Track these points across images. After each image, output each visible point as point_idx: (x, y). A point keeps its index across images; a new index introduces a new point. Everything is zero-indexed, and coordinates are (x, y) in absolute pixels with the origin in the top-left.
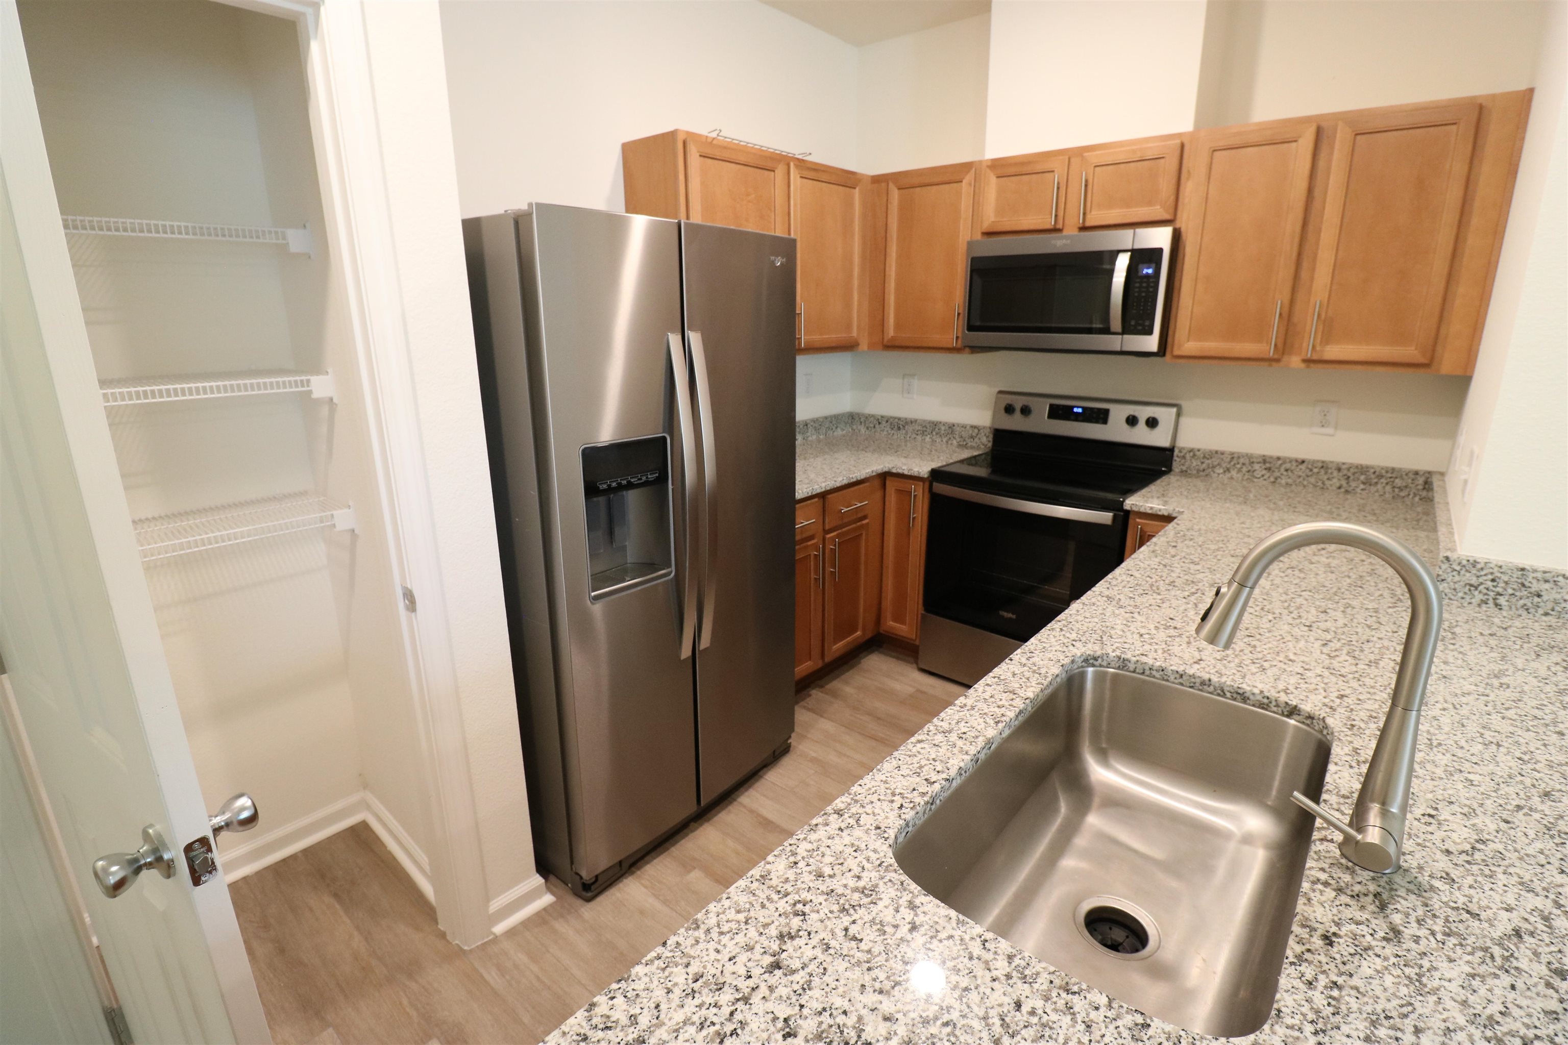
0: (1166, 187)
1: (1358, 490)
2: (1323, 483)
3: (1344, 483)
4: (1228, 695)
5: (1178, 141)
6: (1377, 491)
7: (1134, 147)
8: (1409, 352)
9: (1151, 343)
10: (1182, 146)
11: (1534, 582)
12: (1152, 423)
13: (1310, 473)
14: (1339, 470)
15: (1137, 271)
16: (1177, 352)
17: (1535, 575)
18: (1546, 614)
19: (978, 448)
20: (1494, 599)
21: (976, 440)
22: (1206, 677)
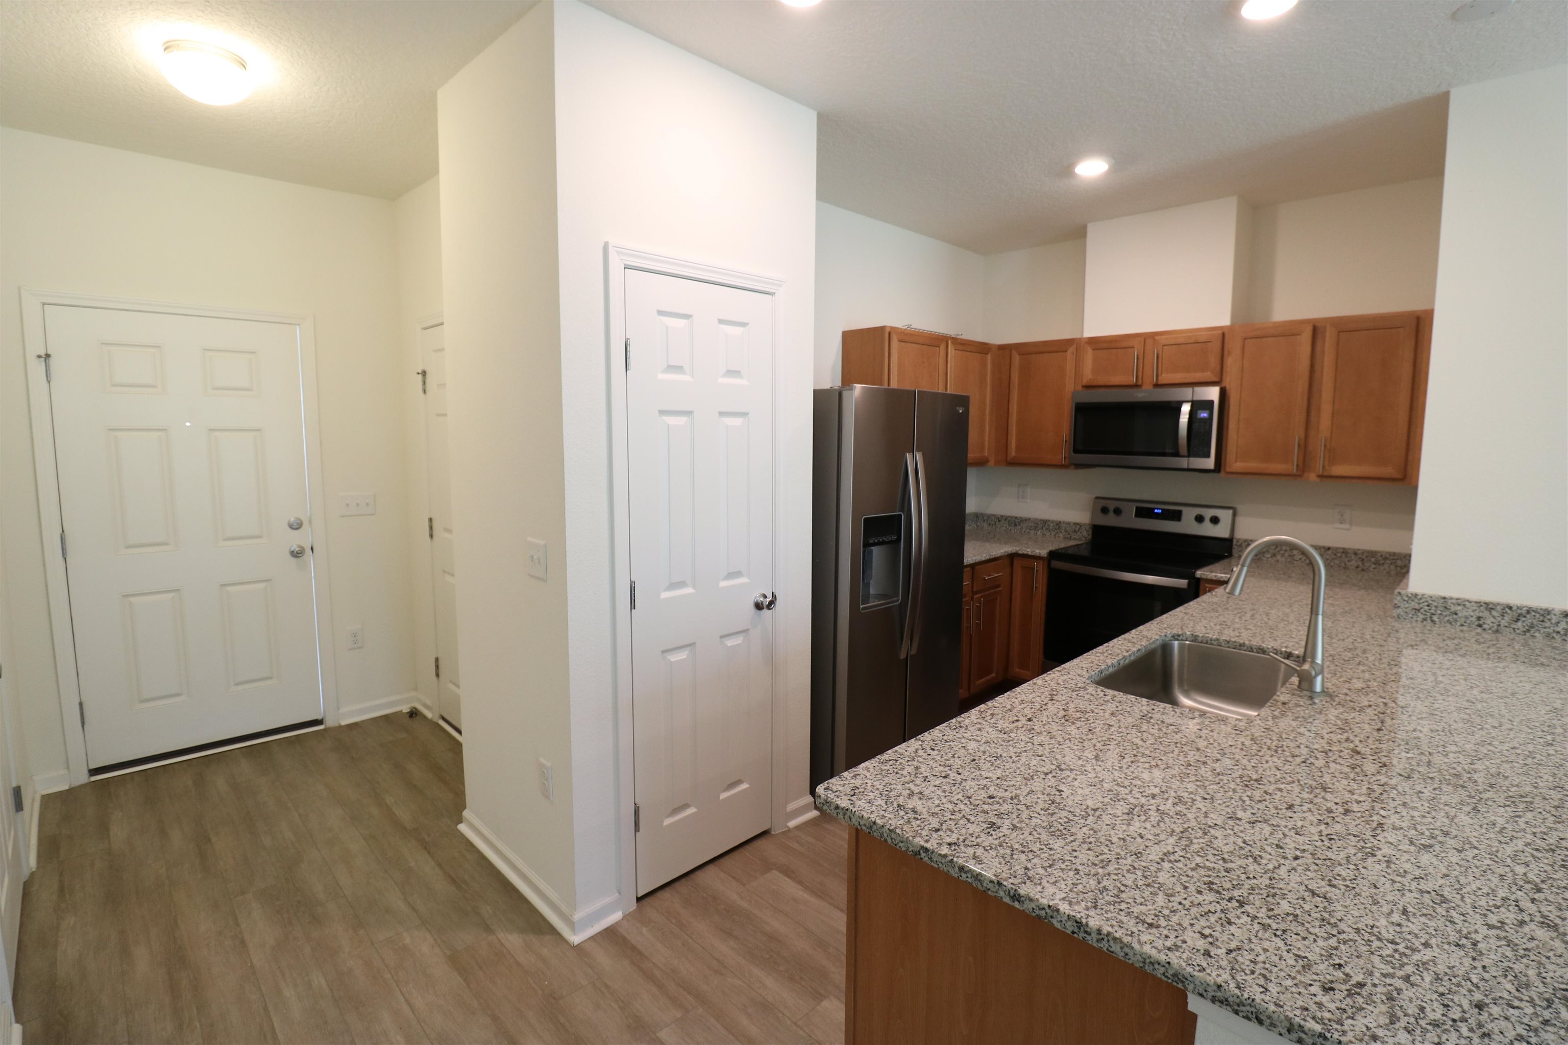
0: (1214, 360)
1: (1371, 569)
2: (1345, 564)
3: (1360, 563)
4: (1255, 650)
5: (1220, 332)
6: (1385, 569)
7: (1190, 334)
8: (1388, 471)
9: (1209, 463)
10: (1224, 335)
11: (1452, 605)
12: (1215, 520)
13: (1335, 557)
14: (1356, 554)
15: (1196, 414)
16: (1228, 470)
17: (1452, 601)
18: (1462, 625)
19: (1080, 539)
20: (1431, 617)
21: (1078, 533)
22: (1242, 642)
